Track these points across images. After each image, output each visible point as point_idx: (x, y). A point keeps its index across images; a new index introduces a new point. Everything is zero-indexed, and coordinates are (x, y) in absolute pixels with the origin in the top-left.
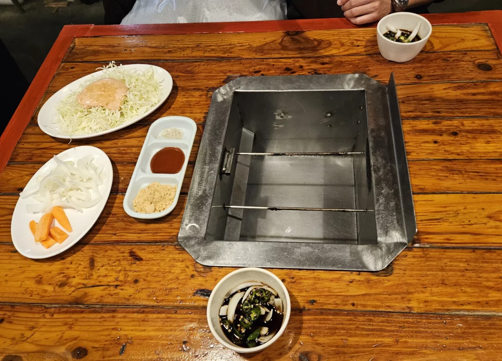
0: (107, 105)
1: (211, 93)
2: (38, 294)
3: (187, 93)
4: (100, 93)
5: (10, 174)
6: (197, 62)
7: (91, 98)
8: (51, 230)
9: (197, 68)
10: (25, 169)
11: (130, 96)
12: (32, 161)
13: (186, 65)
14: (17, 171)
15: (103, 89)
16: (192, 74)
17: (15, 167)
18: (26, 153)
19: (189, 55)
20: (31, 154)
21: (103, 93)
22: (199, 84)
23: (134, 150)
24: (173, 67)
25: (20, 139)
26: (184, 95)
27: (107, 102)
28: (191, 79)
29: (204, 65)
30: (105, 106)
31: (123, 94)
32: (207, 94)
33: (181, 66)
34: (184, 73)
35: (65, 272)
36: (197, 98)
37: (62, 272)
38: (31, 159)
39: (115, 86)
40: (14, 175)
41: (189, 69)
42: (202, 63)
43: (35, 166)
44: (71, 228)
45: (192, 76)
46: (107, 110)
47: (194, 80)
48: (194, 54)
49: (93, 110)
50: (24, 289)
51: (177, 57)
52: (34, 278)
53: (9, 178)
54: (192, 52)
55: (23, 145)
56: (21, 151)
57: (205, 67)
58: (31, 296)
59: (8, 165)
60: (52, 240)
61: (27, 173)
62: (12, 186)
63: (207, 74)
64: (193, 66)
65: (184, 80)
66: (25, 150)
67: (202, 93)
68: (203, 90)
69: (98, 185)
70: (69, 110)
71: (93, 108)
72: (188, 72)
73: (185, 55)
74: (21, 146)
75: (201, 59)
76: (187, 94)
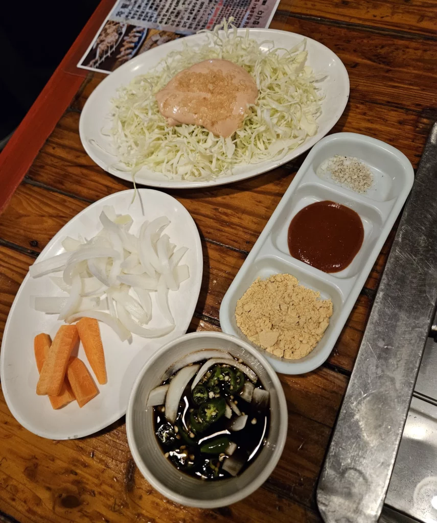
0: (213, 124)
1: (425, 120)
2: (25, 502)
3: (371, 109)
4: (204, 94)
5: (25, 204)
6: (402, 38)
7: (185, 105)
8: (70, 372)
9: (400, 52)
10: (49, 203)
11: (263, 114)
12: (63, 187)
13: (377, 41)
14: (36, 202)
15: (211, 87)
16: (388, 65)
17: (34, 191)
18: (55, 167)
19: (385, 19)
20: (63, 173)
21: (209, 96)
22: (401, 91)
23: (247, 221)
24: (349, 42)
25: (51, 136)
26: (365, 114)
27: (213, 120)
28: (384, 78)
29: (416, 49)
30: (209, 126)
31: (248, 106)
32: (418, 121)
33: (365, 41)
34: (370, 59)
35: (78, 471)
36: (393, 126)
37: (73, 468)
38: (61, 183)
39: (235, 81)
40: (29, 209)
41: (383, 51)
42: (413, 44)
43: (65, 201)
44: (104, 372)
45: (388, 71)
46: (211, 134)
47: (391, 80)
48: (396, 19)
49: (184, 130)
50: (5, 477)
51: (360, 19)
52: (25, 459)
53: (21, 212)
54: (393, 14)
55: (54, 148)
56: (49, 160)
57: (419, 53)
58: (14, 500)
59: (24, 184)
60: (67, 395)
61: (51, 211)
62: (22, 232)
63: (420, 73)
64: (393, 47)
65: (368, 77)
66: (56, 160)
67: (406, 117)
68: (408, 110)
69: (168, 289)
70: (137, 116)
71: (184, 126)
72: (379, 58)
73: (378, 18)
74: (51, 151)
75: (409, 33)
76: (371, 113)
